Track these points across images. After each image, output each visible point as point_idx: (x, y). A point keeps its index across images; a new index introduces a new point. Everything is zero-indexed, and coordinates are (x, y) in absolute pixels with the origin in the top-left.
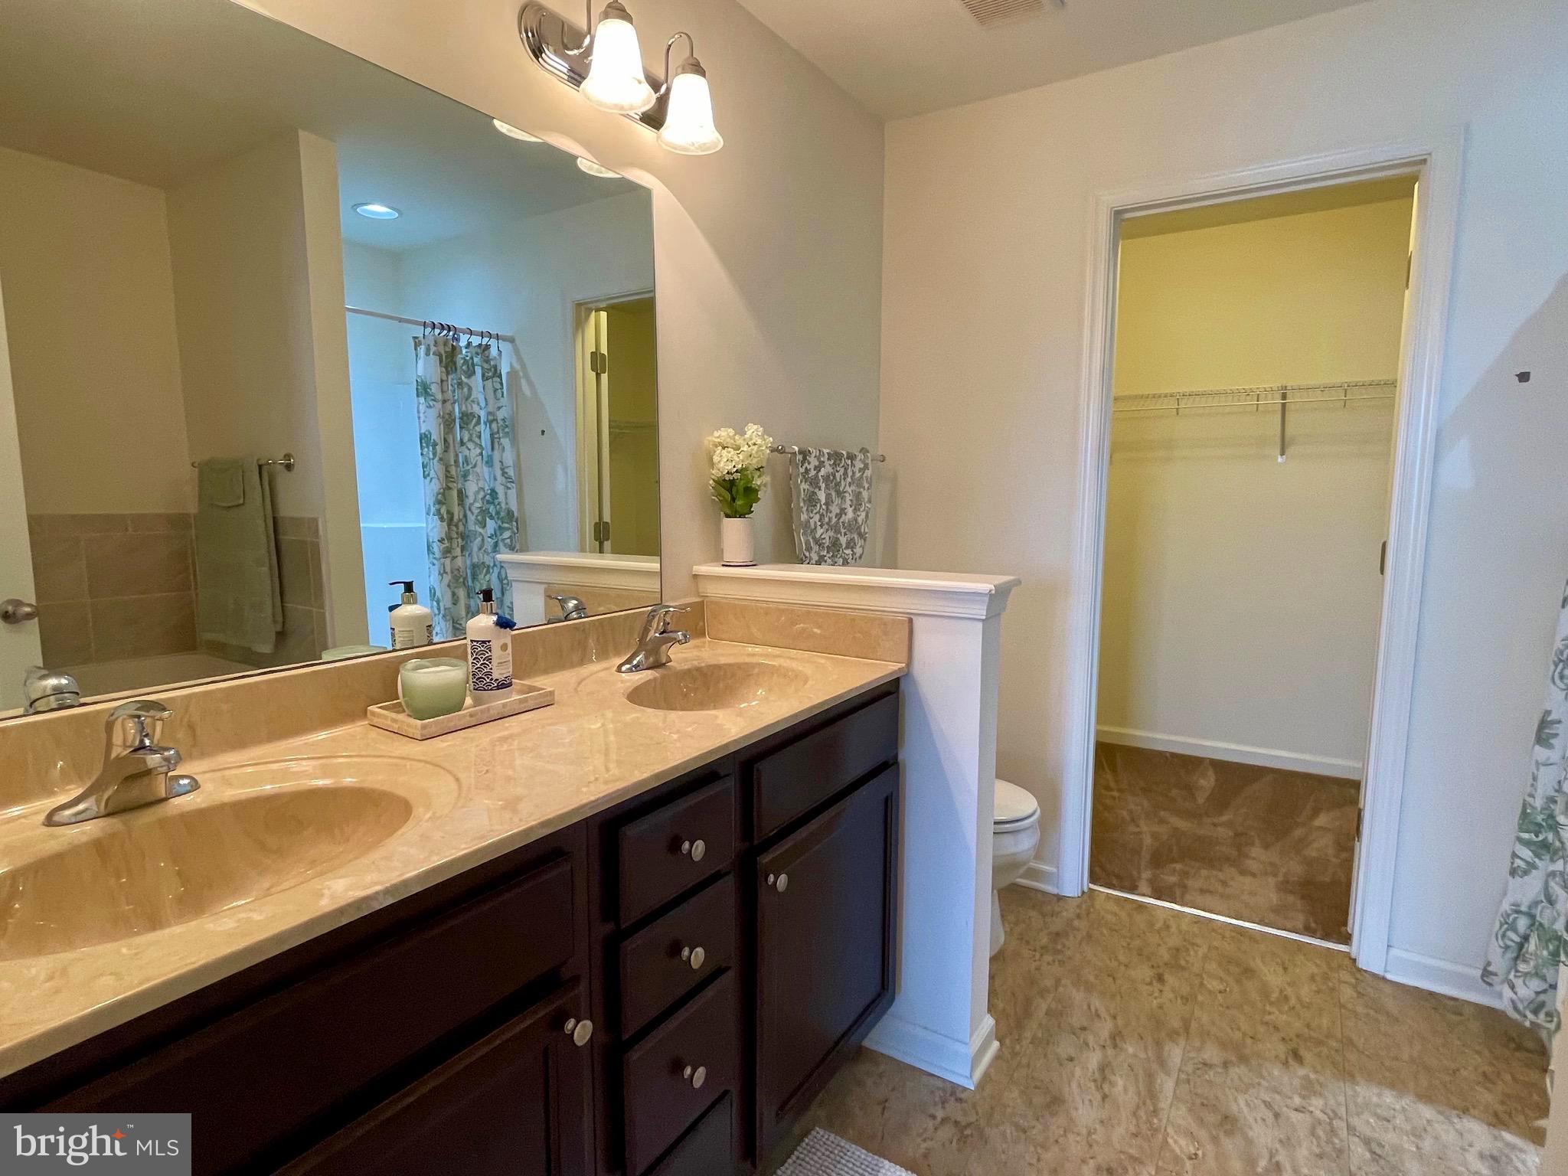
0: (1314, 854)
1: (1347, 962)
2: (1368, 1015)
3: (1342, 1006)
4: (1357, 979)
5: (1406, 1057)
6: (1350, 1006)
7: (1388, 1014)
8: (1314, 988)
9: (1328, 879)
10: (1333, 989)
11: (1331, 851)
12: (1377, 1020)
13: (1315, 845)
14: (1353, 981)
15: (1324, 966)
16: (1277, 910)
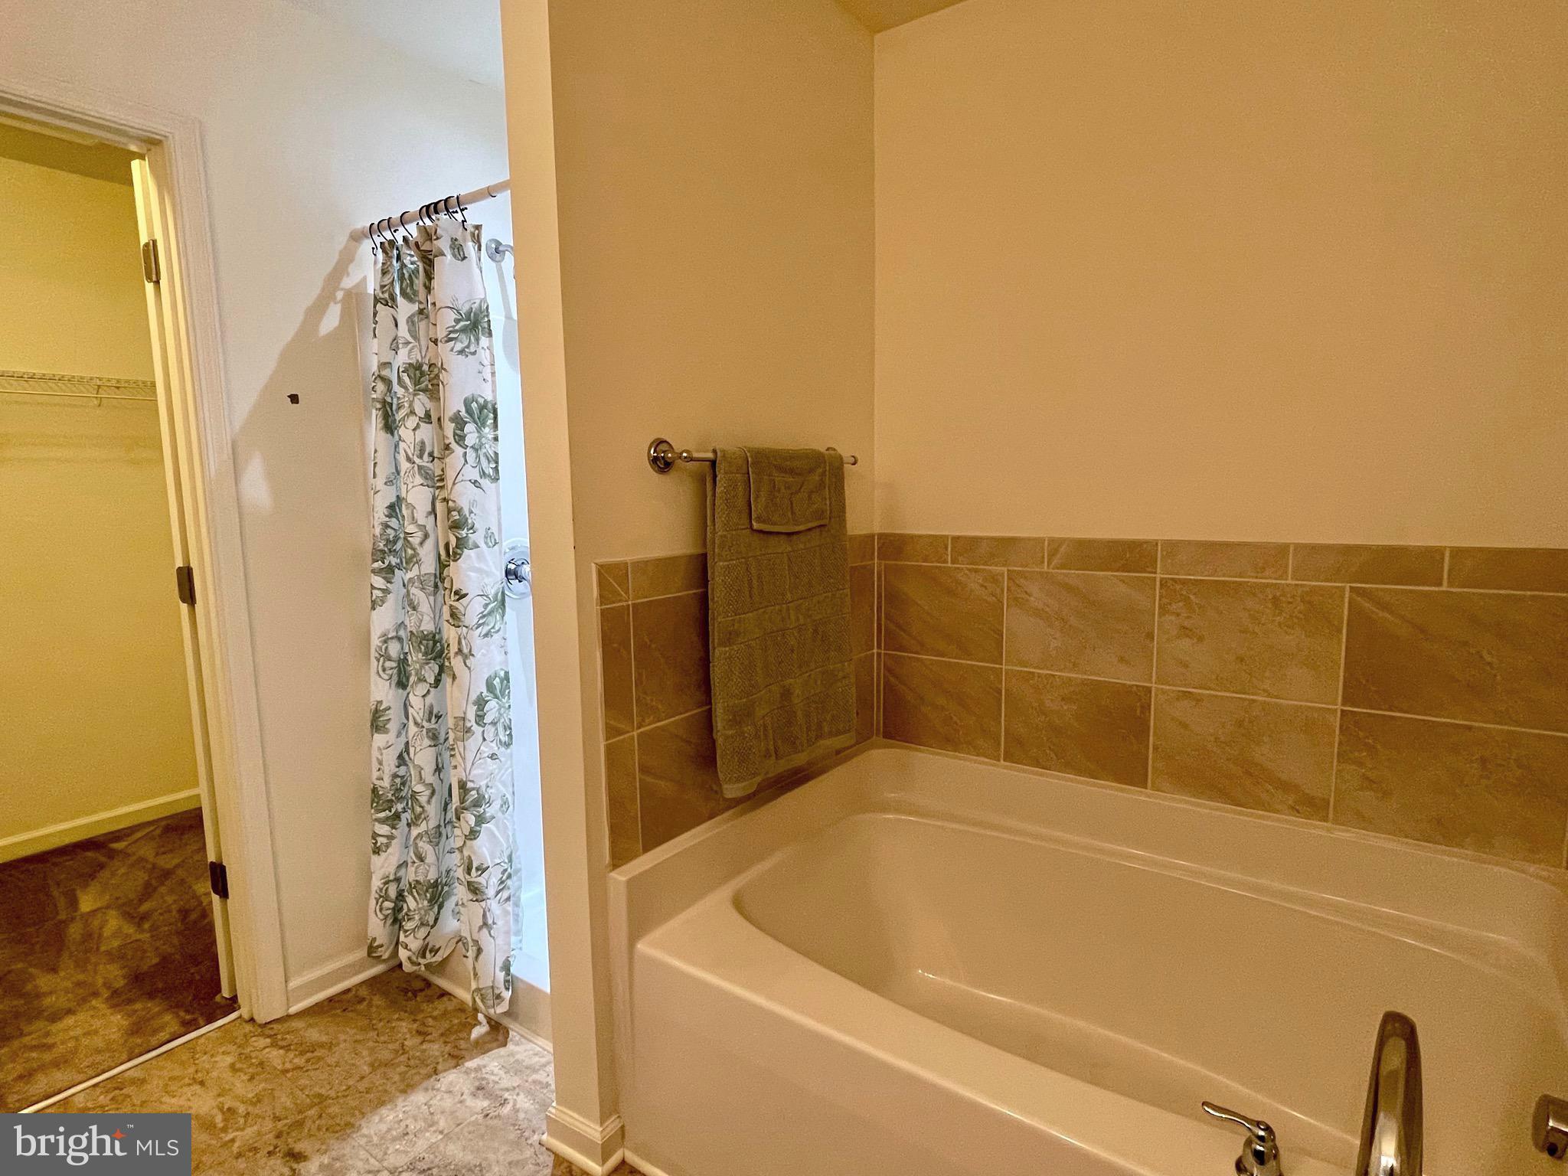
0: (116, 943)
1: (248, 1028)
2: (308, 1061)
3: (285, 1071)
4: (269, 1036)
5: (366, 1069)
6: (288, 1066)
7: (322, 1045)
8: (245, 1078)
9: (155, 961)
10: (261, 1064)
11: (129, 929)
12: (320, 1059)
13: (107, 932)
14: (268, 1040)
15: (232, 1048)
16: (136, 1030)
